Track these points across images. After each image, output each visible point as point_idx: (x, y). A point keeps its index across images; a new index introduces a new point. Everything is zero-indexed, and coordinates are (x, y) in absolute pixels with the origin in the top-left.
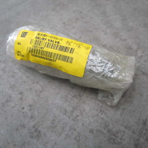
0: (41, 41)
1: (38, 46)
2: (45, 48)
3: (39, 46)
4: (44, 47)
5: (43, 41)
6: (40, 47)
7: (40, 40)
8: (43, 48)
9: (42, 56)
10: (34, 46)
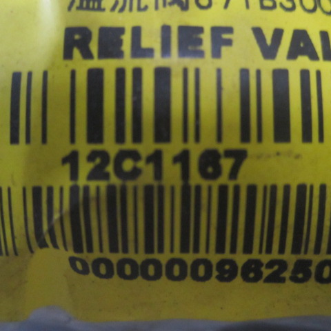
0: (163, 75)
1: (147, 146)
2: (252, 147)
3: (171, 149)
4: (232, 140)
5: (191, 63)
6: (183, 158)
7: (148, 68)
8: (227, 164)
9: (241, 259)
10: (85, 168)
